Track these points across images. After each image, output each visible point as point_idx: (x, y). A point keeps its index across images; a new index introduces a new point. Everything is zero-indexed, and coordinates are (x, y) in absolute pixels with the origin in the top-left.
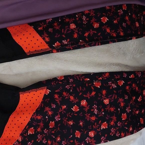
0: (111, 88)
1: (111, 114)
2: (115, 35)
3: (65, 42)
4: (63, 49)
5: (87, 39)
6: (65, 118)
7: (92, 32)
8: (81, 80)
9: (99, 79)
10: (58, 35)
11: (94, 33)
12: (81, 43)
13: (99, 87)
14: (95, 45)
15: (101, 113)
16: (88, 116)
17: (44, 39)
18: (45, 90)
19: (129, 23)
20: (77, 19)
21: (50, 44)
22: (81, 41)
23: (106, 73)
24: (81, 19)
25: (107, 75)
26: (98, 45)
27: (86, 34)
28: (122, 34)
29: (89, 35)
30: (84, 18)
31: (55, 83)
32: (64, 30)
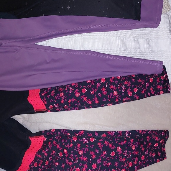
0: (84, 143)
1: (84, 162)
2: (90, 103)
3: (56, 106)
4: (54, 110)
5: (70, 105)
7: (73, 100)
8: (65, 134)
9: (76, 135)
10: (52, 100)
11: (75, 101)
12: (66, 107)
13: (76, 141)
14: (74, 109)
15: (76, 161)
16: (67, 161)
17: (44, 102)
18: (43, 138)
19: (105, 93)
20: (66, 89)
21: (47, 106)
22: (65, 105)
23: (82, 131)
24: (68, 90)
25: (82, 132)
26: (77, 110)
27: (70, 101)
28: (97, 102)
29: (71, 101)
30: (71, 89)
31: (49, 133)
32: (56, 97)
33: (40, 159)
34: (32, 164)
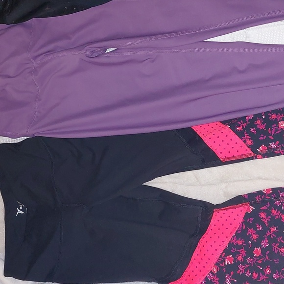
3: (273, 145)
4: (271, 154)
6: (274, 244)
10: (263, 137)
17: (245, 142)
18: (247, 207)
21: (253, 148)
31: (261, 197)
32: (271, 130)
33: (240, 247)
34: (222, 259)
